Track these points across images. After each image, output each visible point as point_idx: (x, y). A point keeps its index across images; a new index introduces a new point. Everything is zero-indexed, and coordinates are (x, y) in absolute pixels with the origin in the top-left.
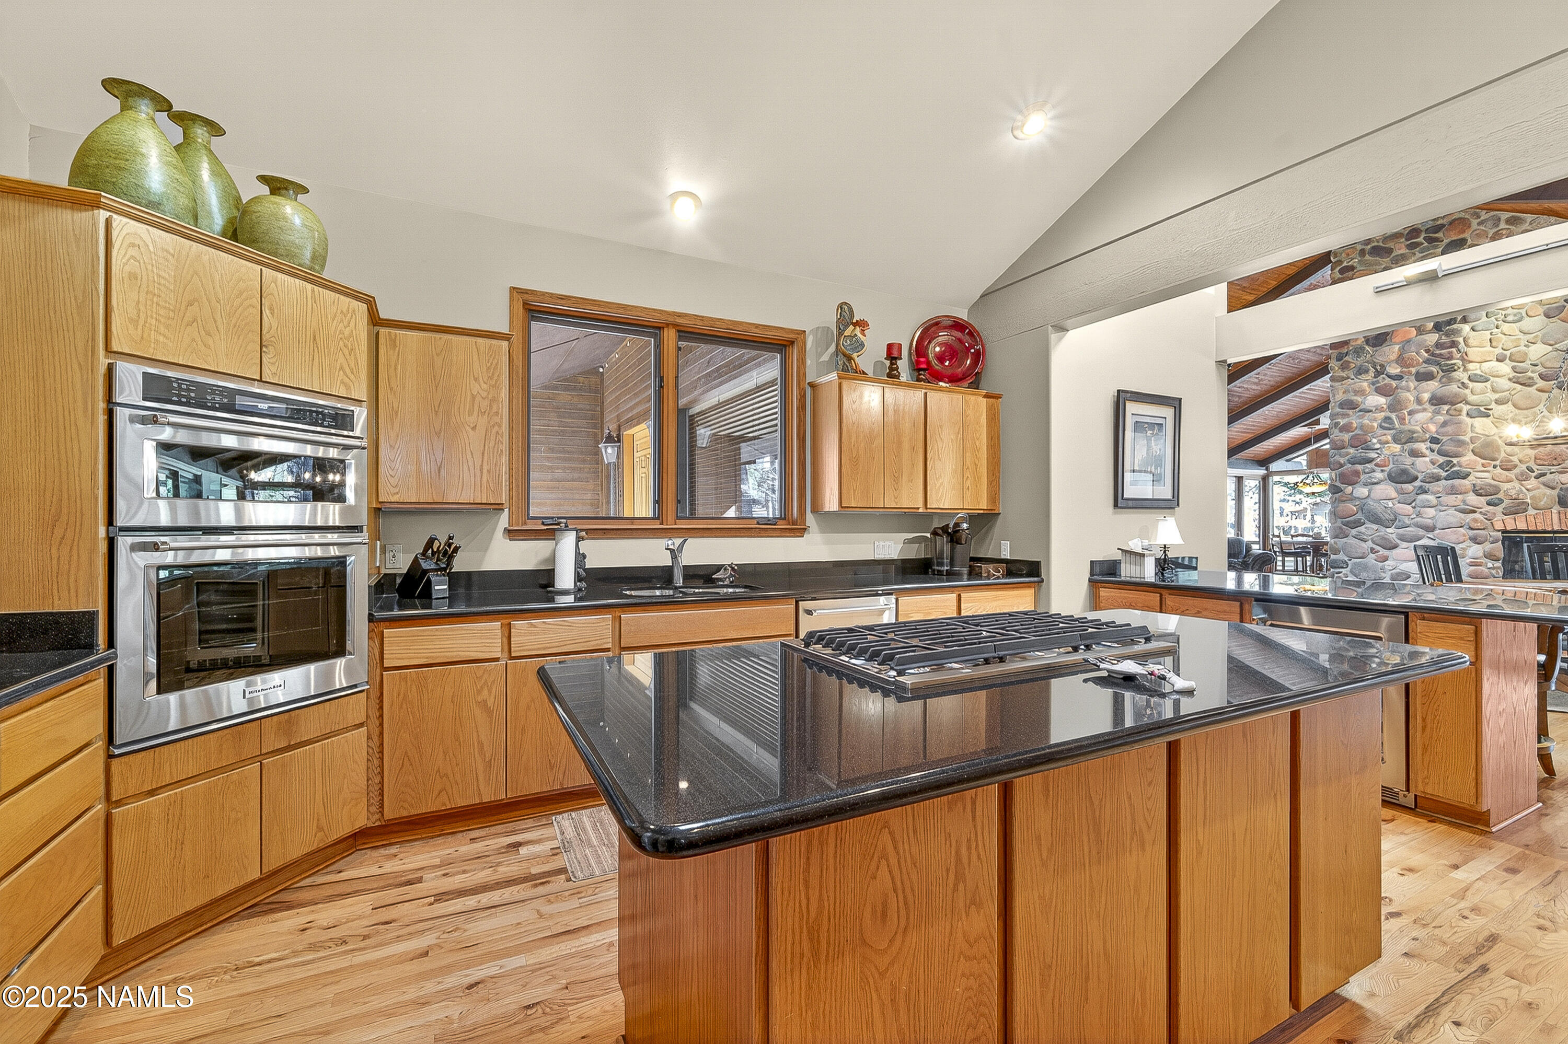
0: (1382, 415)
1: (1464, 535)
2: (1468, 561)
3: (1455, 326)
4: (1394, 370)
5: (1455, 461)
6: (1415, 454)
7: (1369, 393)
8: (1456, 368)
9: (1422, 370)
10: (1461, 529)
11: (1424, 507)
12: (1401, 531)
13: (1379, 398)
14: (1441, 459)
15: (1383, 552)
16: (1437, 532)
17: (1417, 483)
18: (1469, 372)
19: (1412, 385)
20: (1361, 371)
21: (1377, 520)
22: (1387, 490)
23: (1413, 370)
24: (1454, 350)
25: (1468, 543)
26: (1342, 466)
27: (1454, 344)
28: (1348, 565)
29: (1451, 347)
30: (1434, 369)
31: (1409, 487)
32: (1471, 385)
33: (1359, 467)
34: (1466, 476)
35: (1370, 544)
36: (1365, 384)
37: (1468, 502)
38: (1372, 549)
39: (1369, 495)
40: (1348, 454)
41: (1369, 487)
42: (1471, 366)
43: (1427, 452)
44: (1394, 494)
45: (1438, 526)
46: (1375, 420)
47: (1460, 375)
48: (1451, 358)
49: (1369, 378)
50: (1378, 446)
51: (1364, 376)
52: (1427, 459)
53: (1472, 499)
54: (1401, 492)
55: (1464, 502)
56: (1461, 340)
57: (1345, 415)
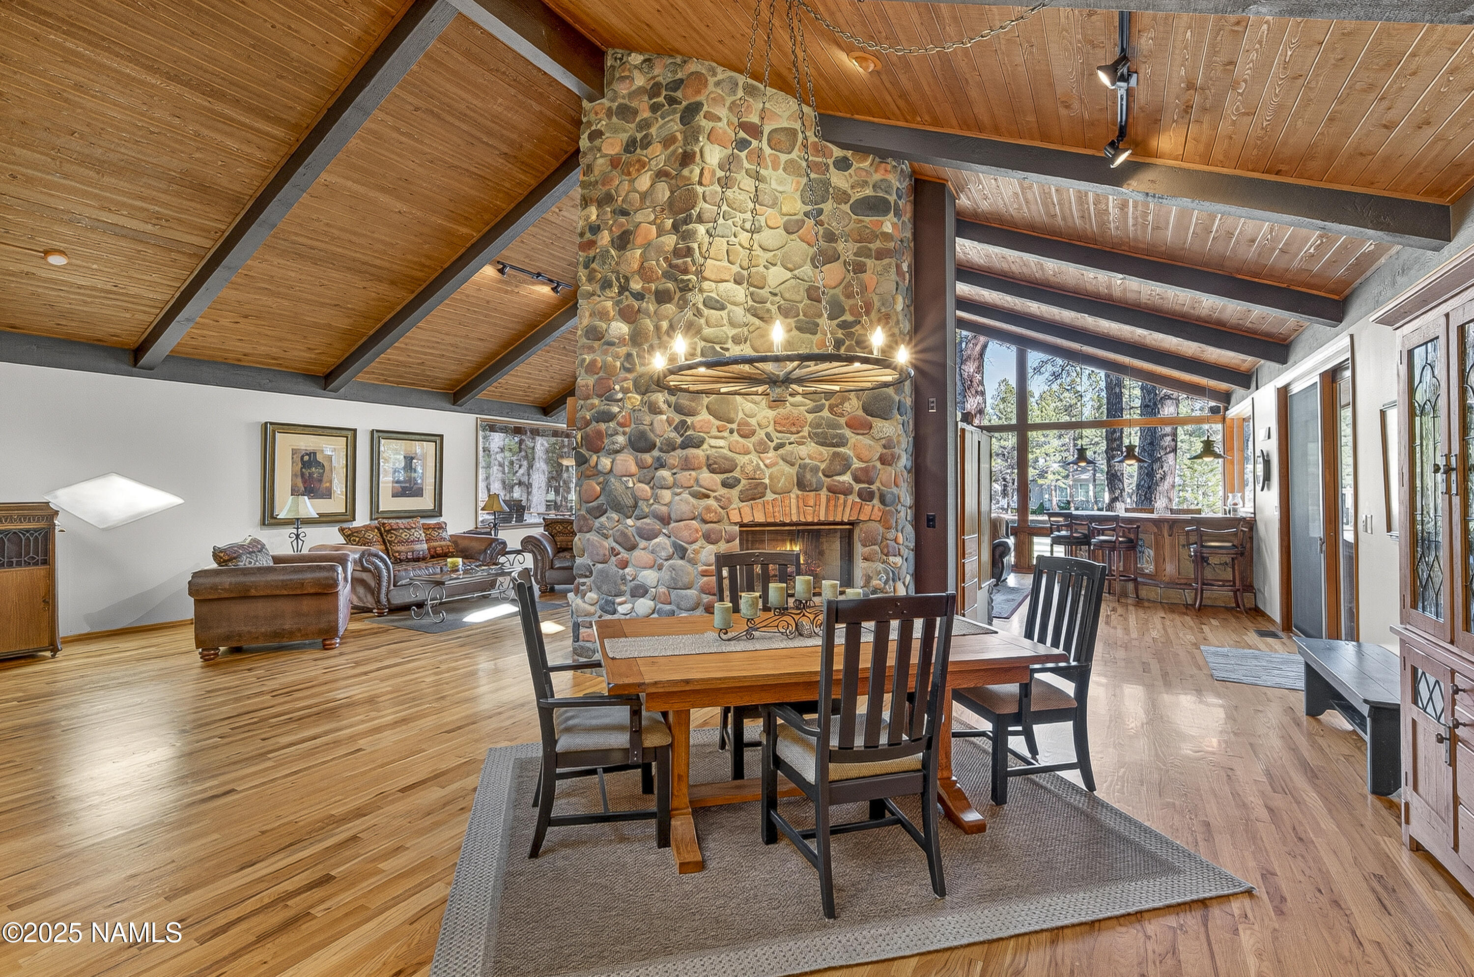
0: (623, 350)
1: (697, 531)
2: (700, 569)
3: (690, 226)
4: (636, 285)
5: (689, 420)
6: (654, 410)
7: (613, 319)
8: (690, 286)
9: (660, 287)
10: (694, 522)
11: (662, 488)
12: (639, 523)
13: (622, 325)
14: (677, 418)
15: (624, 554)
16: (673, 525)
17: (656, 453)
18: (705, 294)
19: (652, 308)
20: (606, 285)
21: (618, 507)
22: (627, 461)
23: (653, 286)
24: (689, 259)
25: (701, 542)
26: (588, 423)
27: (689, 252)
28: (591, 573)
29: (686, 256)
30: (670, 285)
31: (648, 458)
32: (706, 312)
33: (603, 426)
34: (699, 444)
35: (610, 543)
36: (609, 304)
37: (702, 483)
38: (613, 549)
39: (611, 470)
40: (593, 406)
41: (613, 456)
42: (706, 285)
43: (664, 407)
44: (633, 468)
45: (673, 516)
46: (616, 357)
47: (697, 298)
48: (686, 272)
49: (613, 295)
50: (620, 396)
51: (608, 293)
52: (664, 417)
53: (706, 476)
54: (641, 466)
55: (697, 480)
56: (695, 246)
57: (591, 349)
